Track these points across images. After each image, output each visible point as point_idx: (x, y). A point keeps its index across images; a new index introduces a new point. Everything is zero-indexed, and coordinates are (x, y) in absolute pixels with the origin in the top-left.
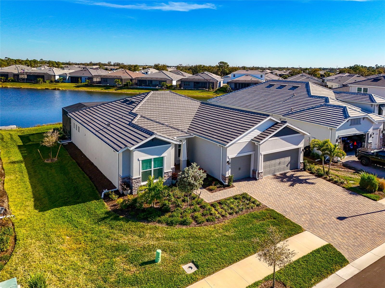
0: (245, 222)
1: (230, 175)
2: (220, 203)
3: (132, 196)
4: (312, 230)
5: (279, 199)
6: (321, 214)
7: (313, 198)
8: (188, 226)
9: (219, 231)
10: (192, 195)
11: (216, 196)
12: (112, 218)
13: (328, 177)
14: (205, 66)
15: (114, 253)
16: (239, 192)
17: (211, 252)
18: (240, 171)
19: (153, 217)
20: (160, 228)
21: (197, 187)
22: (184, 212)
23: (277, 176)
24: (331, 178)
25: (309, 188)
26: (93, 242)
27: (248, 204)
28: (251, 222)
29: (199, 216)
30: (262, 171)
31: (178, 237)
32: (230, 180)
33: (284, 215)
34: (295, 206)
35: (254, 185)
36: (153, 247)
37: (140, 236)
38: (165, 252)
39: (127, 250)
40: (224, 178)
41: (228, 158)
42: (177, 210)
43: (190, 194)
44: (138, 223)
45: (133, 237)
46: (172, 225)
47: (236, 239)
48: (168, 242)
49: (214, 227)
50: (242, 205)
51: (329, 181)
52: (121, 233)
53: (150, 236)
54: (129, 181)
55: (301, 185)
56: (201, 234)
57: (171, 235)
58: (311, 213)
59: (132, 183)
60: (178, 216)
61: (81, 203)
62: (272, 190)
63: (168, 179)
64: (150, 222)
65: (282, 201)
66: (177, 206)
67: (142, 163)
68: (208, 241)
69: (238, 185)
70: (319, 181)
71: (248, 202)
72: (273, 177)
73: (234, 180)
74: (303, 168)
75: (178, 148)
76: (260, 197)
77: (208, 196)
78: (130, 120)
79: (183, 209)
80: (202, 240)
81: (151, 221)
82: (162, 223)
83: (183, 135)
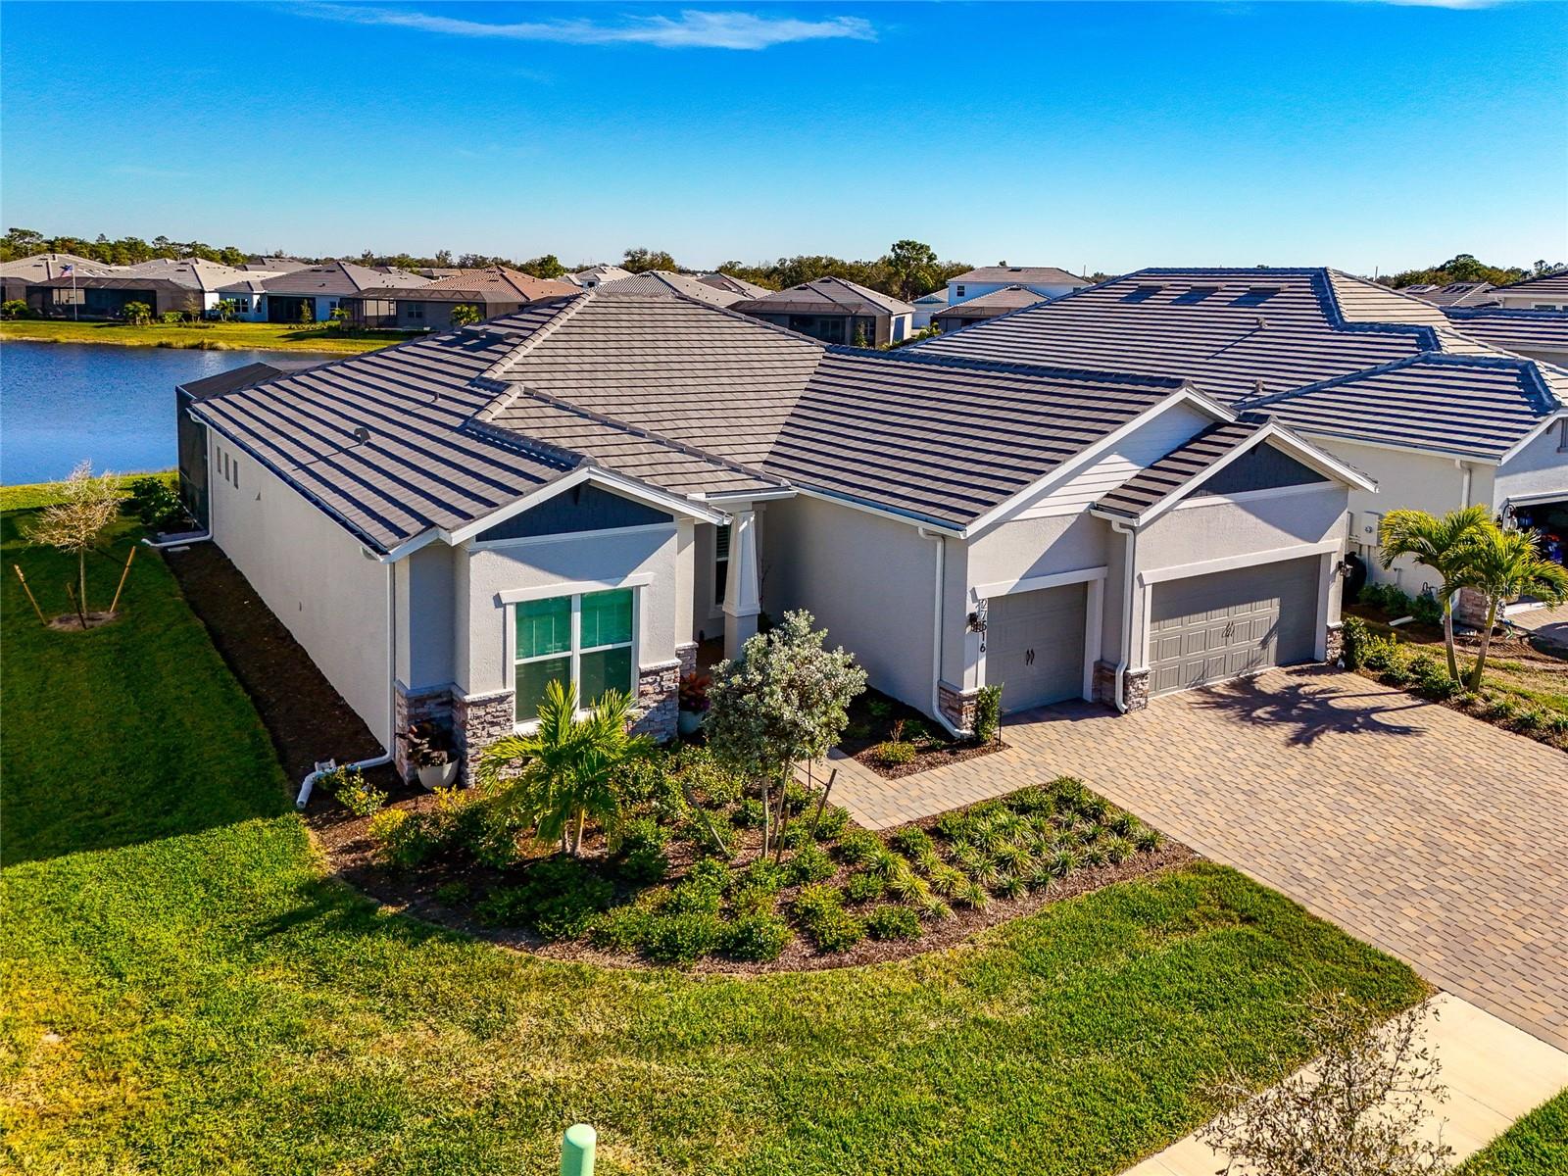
0: (1091, 940)
1: (982, 685)
2: (939, 832)
3: (463, 793)
4: (1473, 985)
5: (1251, 812)
6: (1495, 895)
7: (1430, 807)
8: (767, 967)
9: (946, 998)
10: (788, 789)
11: (914, 793)
12: (333, 918)
13: (1480, 701)
14: (836, 262)
15: (309, 1139)
16: (1032, 773)
17: (905, 1134)
18: (1033, 670)
19: (563, 916)
20: (601, 978)
21: (812, 741)
22: (741, 884)
23: (1221, 696)
24: (1495, 703)
25: (1397, 754)
26: (192, 1068)
27: (1091, 839)
28: (1121, 940)
29: (826, 907)
30: (1146, 667)
31: (704, 1033)
32: (983, 710)
33: (1296, 901)
34: (1345, 850)
35: (1110, 740)
36: (553, 1102)
37: (479, 1030)
38: (625, 1132)
39: (390, 1124)
40: (953, 701)
41: (975, 598)
42: (703, 870)
43: (775, 787)
44: (479, 947)
45: (437, 1032)
46: (672, 961)
47: (1045, 1047)
48: (644, 1065)
49: (916, 970)
50: (1061, 841)
51: (1490, 717)
52: (371, 1010)
53: (540, 1026)
54: (451, 717)
55: (1347, 736)
56: (840, 1012)
57: (666, 1023)
58: (1443, 891)
59: (465, 723)
60: (706, 908)
61: (177, 834)
62: (1203, 762)
63: (662, 706)
64: (545, 943)
65: (1267, 820)
66: (703, 847)
67: (518, 620)
68: (884, 1058)
69: (1024, 738)
70: (1435, 718)
71: (1088, 828)
72: (1201, 699)
73: (1006, 711)
74: (1341, 656)
75: (714, 559)
76: (1149, 802)
77: (874, 793)
78: (469, 412)
79: (737, 867)
80: (846, 1053)
81: (552, 934)
82: (613, 950)
83: (739, 486)
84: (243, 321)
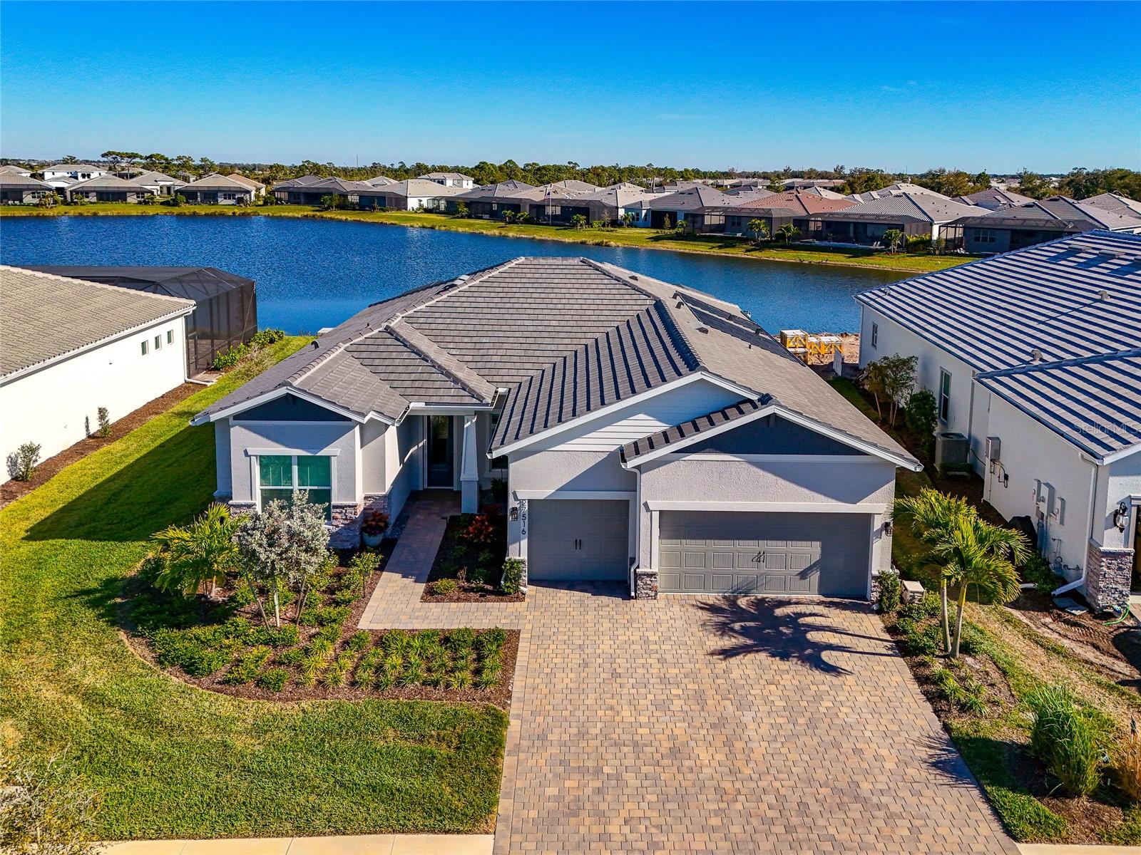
1: (525, 556)
2: (381, 640)
4: (518, 840)
13: (936, 665)
16: (505, 621)
18: (582, 553)
24: (942, 670)
25: (784, 683)
30: (654, 570)
32: (507, 572)
41: (516, 498)
63: (347, 527)
67: (260, 465)
69: (542, 598)
70: (879, 668)
74: (878, 599)
77: (399, 607)
81: (141, 632)
84: (636, 227)
